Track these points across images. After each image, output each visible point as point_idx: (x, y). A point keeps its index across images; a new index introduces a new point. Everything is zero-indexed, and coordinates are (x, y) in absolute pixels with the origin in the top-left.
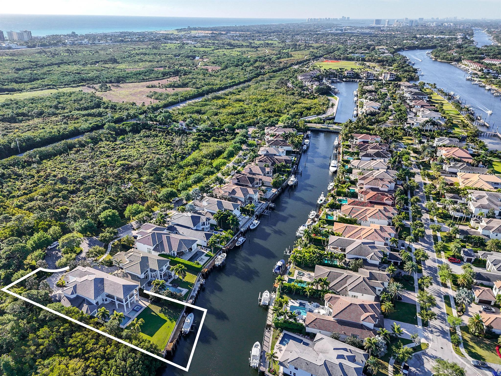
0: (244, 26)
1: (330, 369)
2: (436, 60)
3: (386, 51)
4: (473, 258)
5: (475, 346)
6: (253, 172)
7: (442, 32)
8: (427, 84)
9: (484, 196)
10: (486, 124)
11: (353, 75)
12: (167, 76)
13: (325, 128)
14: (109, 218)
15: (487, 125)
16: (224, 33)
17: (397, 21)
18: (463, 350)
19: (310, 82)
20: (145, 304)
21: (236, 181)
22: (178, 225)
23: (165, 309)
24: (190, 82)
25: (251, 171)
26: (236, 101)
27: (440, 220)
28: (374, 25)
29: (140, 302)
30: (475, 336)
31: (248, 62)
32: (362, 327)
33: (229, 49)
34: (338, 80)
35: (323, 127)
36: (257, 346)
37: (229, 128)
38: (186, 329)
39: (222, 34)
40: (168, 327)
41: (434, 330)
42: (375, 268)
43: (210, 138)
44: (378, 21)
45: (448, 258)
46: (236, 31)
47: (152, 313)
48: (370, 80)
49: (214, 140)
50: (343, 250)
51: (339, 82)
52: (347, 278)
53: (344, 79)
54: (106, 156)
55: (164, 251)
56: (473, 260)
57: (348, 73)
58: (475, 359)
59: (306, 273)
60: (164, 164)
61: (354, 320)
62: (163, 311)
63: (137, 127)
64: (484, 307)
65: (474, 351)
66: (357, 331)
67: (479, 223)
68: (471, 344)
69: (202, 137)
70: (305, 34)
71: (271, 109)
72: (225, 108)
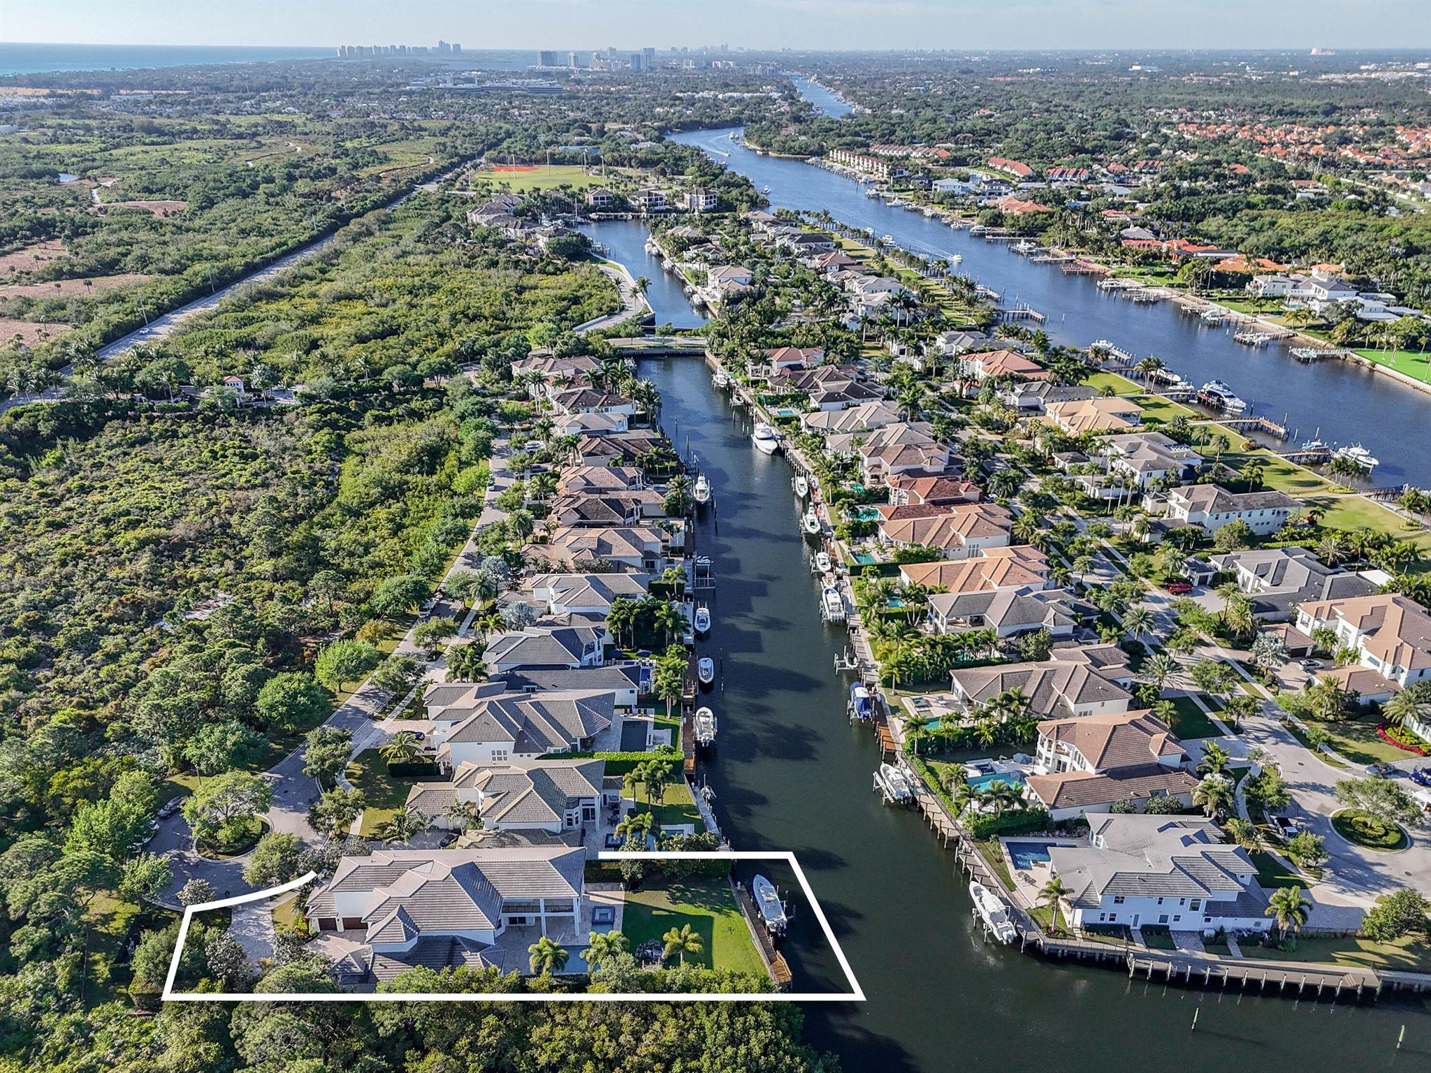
0: (145, 70)
1: (1191, 871)
2: (766, 154)
3: (641, 137)
4: (1210, 574)
5: (1347, 741)
6: (599, 485)
7: (727, 85)
8: (805, 212)
9: (1140, 444)
10: (991, 293)
11: (613, 203)
12: (10, 242)
13: (660, 347)
14: (302, 700)
15: (995, 295)
16: (95, 92)
17: (598, 57)
18: (1334, 755)
19: (522, 227)
20: (615, 897)
21: (576, 517)
22: (523, 668)
23: (678, 889)
24: (125, 255)
25: (588, 483)
26: (339, 299)
27: (1083, 513)
28: (540, 67)
29: (592, 898)
30: (1330, 721)
31: (270, 180)
32: (1160, 769)
33: (158, 144)
34: (579, 219)
35: (652, 344)
36: (977, 891)
37: (405, 380)
38: (778, 918)
39: (91, 97)
40: (730, 929)
41: (1260, 735)
42: (1070, 643)
43: (359, 416)
44: (548, 57)
45: (1162, 586)
46: (132, 87)
47: (655, 912)
48: (661, 211)
49: (378, 420)
50: (978, 621)
51: (581, 223)
52: (1047, 678)
53: (593, 216)
54: (50, 524)
55: (551, 745)
56: (1209, 579)
57: (596, 199)
58: (1366, 763)
59: (931, 697)
60: (285, 514)
61: (1140, 761)
62: (678, 898)
63: (76, 417)
64: (1303, 662)
65: (1352, 751)
66: (1157, 782)
67: (1165, 501)
68: (1337, 739)
69: (334, 415)
70: (369, 93)
71: (470, 312)
72: (319, 323)
